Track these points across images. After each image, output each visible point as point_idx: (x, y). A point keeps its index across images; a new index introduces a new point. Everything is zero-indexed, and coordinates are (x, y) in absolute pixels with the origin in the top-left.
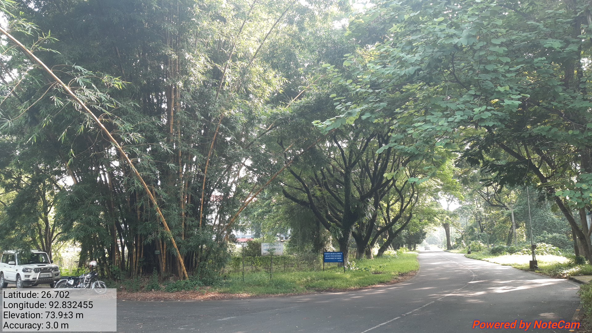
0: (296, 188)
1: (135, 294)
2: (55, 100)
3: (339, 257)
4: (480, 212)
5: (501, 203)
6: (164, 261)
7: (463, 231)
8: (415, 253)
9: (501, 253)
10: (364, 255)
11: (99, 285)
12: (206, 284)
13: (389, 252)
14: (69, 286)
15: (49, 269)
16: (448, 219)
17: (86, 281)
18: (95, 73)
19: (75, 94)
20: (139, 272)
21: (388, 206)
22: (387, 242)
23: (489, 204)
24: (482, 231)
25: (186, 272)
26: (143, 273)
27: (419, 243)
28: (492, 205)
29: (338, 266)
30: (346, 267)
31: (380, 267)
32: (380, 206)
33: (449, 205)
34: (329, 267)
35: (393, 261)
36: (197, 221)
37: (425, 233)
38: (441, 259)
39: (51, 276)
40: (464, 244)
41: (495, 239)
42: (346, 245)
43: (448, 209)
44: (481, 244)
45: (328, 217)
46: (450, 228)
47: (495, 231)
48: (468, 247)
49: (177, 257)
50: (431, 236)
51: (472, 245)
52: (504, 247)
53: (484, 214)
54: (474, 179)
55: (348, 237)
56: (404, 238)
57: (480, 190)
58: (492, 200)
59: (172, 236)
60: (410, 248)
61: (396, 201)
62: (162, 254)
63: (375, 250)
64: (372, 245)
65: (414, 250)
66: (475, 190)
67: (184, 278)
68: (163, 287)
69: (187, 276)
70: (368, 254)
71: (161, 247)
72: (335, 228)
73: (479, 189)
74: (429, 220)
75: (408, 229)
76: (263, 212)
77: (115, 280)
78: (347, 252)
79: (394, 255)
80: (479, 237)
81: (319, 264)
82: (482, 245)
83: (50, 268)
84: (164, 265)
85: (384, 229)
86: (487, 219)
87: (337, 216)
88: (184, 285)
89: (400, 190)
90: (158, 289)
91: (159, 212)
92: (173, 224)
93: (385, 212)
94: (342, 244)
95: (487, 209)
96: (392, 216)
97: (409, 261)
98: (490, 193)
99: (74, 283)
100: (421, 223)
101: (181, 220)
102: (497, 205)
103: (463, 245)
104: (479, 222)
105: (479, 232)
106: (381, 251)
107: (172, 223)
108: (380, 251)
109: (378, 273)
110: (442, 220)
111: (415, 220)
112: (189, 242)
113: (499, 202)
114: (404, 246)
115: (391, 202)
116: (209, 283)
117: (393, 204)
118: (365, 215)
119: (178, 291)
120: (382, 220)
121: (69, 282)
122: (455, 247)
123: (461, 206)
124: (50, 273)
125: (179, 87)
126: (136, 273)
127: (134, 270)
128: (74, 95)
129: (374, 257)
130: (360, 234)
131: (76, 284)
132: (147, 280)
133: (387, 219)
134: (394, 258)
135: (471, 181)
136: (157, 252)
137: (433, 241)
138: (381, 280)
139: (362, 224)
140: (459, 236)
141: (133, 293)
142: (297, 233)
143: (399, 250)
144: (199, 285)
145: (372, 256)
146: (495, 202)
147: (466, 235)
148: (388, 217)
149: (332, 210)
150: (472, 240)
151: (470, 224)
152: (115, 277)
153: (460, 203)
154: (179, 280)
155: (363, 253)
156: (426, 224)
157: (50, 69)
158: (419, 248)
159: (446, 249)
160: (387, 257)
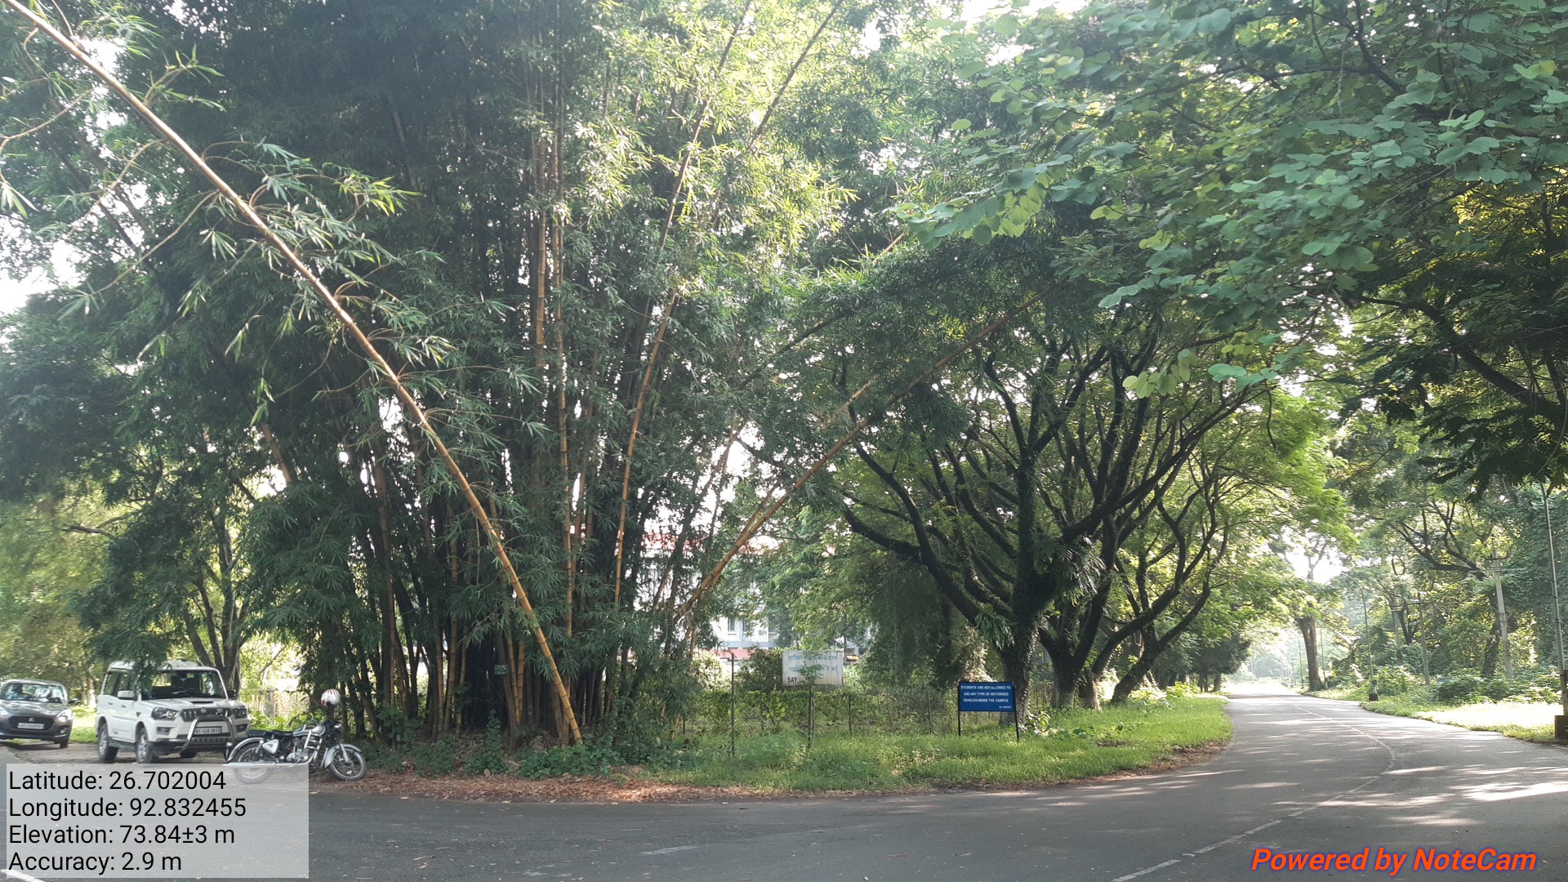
0: (885, 511)
1: (439, 781)
2: (214, 243)
3: (1003, 697)
4: (1402, 588)
5: (1465, 560)
6: (518, 694)
7: (1354, 638)
8: (1218, 696)
9: (1467, 700)
10: (1074, 697)
11: (345, 754)
12: (630, 758)
13: (1144, 694)
14: (266, 756)
15: (220, 711)
16: (1310, 604)
17: (310, 744)
18: (319, 167)
19: (267, 224)
20: (452, 724)
21: (1143, 565)
22: (1139, 663)
23: (1428, 564)
24: (1408, 640)
25: (575, 725)
26: (463, 727)
27: (1230, 670)
28: (1439, 567)
29: (1001, 722)
30: (1022, 726)
31: (1120, 728)
32: (1119, 566)
33: (1312, 566)
34: (975, 727)
35: (1157, 714)
36: (607, 586)
37: (1247, 644)
38: (1292, 712)
39: (225, 730)
40: (1359, 675)
41: (1448, 664)
42: (1023, 665)
43: (1310, 576)
44: (1407, 674)
45: (973, 588)
46: (1317, 630)
47: (1445, 639)
48: (1368, 683)
49: (552, 682)
50: (1262, 653)
51: (1381, 678)
52: (1475, 682)
53: (1414, 592)
54: (1387, 491)
55: (1029, 642)
56: (1186, 656)
57: (1403, 525)
58: (1437, 553)
59: (536, 625)
60: (1203, 685)
61: (1165, 552)
62: (514, 676)
63: (1106, 688)
64: (1097, 669)
65: (1214, 691)
66: (1388, 523)
67: (572, 742)
68: (512, 764)
69: (578, 734)
70: (1087, 694)
71: (512, 657)
72: (990, 619)
73: (1401, 522)
74: (1258, 604)
75: (1198, 631)
76: (796, 575)
77: (389, 743)
78: (1026, 683)
79: (1160, 700)
80: (1400, 657)
81: (947, 717)
82: (1410, 677)
83: (225, 710)
84: (519, 705)
85: (1129, 629)
86: (1423, 605)
87: (997, 588)
88: (571, 761)
89: (1175, 518)
90: (500, 769)
91: (501, 557)
92: (542, 590)
93: (1132, 581)
94: (1012, 662)
95: (1423, 578)
96: (1154, 594)
97: (1202, 715)
98: (1432, 533)
99: (280, 747)
100: (1235, 613)
101: (565, 583)
102: (1451, 568)
103: (1354, 677)
104: (1401, 614)
105: (1399, 642)
106: (1123, 690)
107: (540, 587)
108: (1118, 688)
109: (1112, 744)
110: (1294, 607)
111: (1219, 606)
112: (583, 641)
113: (1459, 556)
114: (1188, 679)
115: (1152, 555)
116: (637, 754)
117: (1155, 561)
118: (1075, 582)
119: (552, 775)
120: (1126, 605)
121: (266, 746)
122: (1331, 684)
123: (1346, 569)
124: (223, 724)
125: (559, 217)
126: (446, 726)
127: (441, 717)
128: (264, 226)
129: (1102, 704)
130: (1063, 639)
131: (283, 751)
132: (474, 745)
133: (1139, 603)
134: (1159, 706)
135: (1378, 497)
136: (501, 669)
137: (1268, 669)
138: (1123, 761)
139: (1069, 610)
140: (1342, 652)
141: (435, 778)
142: (888, 637)
143: (1172, 689)
144: (611, 761)
145: (1098, 702)
146: (1445, 557)
147: (1361, 651)
148: (1143, 596)
149: (983, 571)
150: (1381, 663)
151: (1373, 622)
152: (391, 736)
153: (1345, 562)
154: (555, 747)
155: (1070, 690)
156: (1249, 616)
157: (199, 153)
158: (1229, 684)
159: (1307, 688)
160: (1138, 705)
